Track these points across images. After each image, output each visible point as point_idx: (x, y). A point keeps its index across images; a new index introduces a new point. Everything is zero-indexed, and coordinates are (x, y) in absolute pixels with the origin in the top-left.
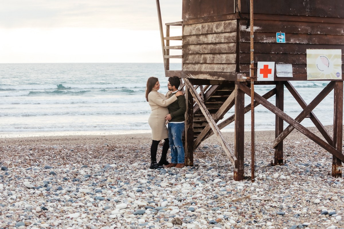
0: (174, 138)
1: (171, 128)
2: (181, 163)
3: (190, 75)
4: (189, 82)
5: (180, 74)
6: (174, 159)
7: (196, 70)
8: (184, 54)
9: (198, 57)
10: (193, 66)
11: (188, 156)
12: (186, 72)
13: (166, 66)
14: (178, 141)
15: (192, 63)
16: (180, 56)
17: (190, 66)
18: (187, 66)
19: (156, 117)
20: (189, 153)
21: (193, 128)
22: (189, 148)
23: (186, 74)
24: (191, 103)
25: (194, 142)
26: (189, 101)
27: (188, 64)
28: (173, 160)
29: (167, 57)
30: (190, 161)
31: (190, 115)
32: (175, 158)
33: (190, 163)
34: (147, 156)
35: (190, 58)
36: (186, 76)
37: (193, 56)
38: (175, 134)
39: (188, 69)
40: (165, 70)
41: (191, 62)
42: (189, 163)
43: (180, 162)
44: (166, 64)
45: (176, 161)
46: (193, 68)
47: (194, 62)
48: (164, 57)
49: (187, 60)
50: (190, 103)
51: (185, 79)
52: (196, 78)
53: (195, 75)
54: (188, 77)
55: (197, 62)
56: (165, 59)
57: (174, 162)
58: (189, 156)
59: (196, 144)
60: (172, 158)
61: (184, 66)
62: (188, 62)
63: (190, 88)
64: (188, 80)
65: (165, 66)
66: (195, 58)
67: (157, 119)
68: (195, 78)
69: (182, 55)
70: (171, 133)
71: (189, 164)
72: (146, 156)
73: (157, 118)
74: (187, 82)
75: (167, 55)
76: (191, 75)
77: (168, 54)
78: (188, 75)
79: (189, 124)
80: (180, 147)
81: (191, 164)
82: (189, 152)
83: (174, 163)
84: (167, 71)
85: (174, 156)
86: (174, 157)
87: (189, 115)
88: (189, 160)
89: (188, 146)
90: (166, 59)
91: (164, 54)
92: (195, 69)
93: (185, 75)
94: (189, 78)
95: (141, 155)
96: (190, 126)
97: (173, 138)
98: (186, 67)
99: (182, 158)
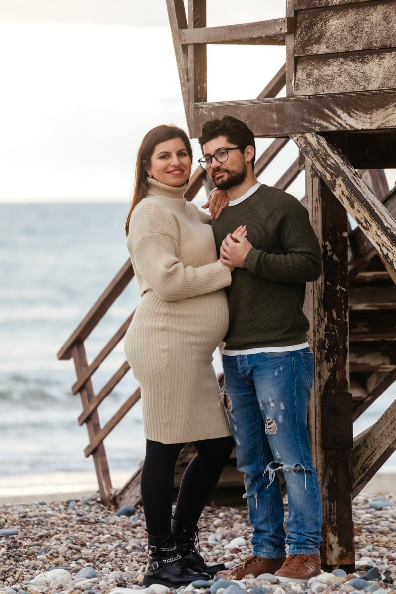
0: (271, 429)
1: (257, 380)
2: (304, 552)
3: (335, 113)
4: (329, 151)
5: (274, 116)
6: (266, 536)
7: (374, 86)
8: (296, 12)
9: (386, 19)
10: (352, 67)
11: (328, 519)
12: (312, 102)
13: (191, 83)
14: (296, 439)
15: (347, 55)
16: (276, 21)
17: (333, 68)
18: (316, 72)
19: (161, 324)
20: (334, 506)
21: (348, 377)
22: (331, 481)
23: (310, 114)
24: (335, 258)
25: (359, 447)
26: (329, 248)
27: (325, 58)
28: (259, 540)
29: (193, 35)
30: (340, 544)
31: (334, 314)
32: (269, 529)
33: (341, 556)
34: (70, 548)
35: (333, 28)
36: (310, 122)
37: (351, 17)
38: (282, 407)
39: (321, 87)
40: (186, 101)
41: (340, 49)
42: (333, 556)
43: (299, 544)
44: (191, 75)
45: (279, 546)
46: (354, 80)
47: (358, 48)
48: (177, 36)
49: (318, 41)
50: (331, 257)
51: (308, 135)
52: (374, 127)
53: (368, 110)
54: (325, 124)
55: (377, 45)
56: (185, 47)
57: (265, 553)
58: (334, 517)
59: (370, 457)
60: (257, 532)
61: (299, 74)
62: (322, 49)
63: (339, 181)
64: (323, 141)
65: (183, 85)
66: (367, 27)
67: (164, 333)
68: (367, 126)
69: (288, 19)
70: (256, 403)
71: (335, 563)
72: (62, 549)
73: (164, 329)
74: (316, 153)
75: (195, 26)
76: (339, 112)
77: (200, 19)
78: (326, 118)
79: (328, 361)
80: (302, 471)
81: (344, 562)
82: (330, 498)
83: (266, 556)
84: (197, 109)
85: (266, 520)
86: (263, 527)
87: (330, 317)
88: (333, 539)
89: (325, 470)
90: (190, 50)
91: (179, 21)
92: (366, 79)
93: (304, 120)
94: (333, 128)
95: (37, 545)
96: (333, 370)
97: (267, 427)
98: (309, 75)
99: (308, 524)
